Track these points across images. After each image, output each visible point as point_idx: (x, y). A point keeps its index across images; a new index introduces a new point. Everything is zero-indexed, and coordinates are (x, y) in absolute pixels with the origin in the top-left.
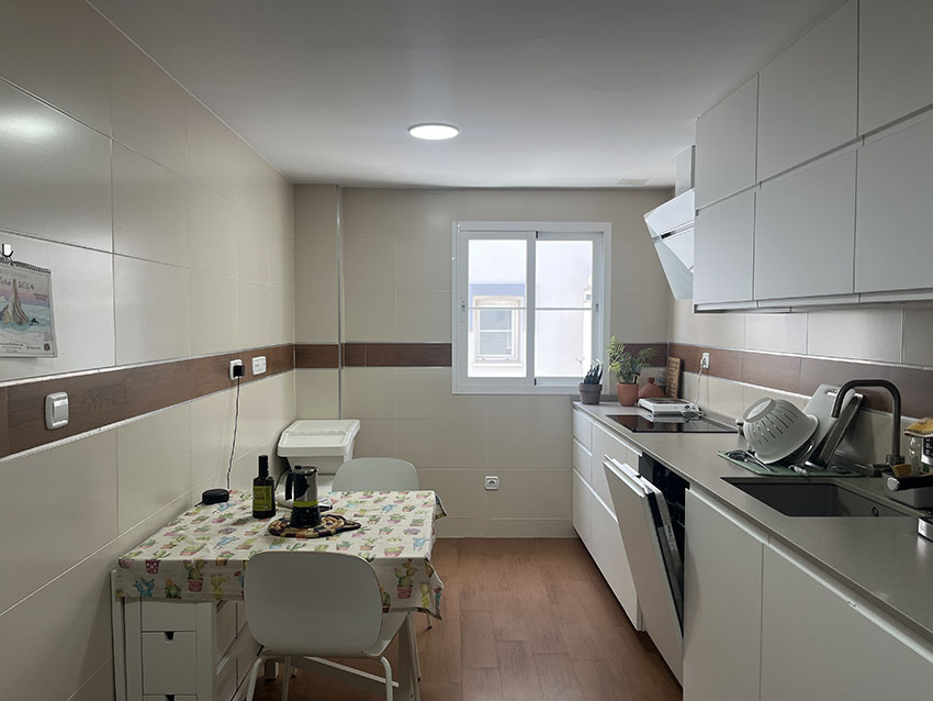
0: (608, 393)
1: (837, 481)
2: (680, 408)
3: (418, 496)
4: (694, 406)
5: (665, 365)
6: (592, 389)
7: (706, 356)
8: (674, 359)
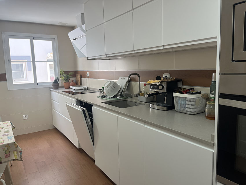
0: (61, 86)
1: (127, 99)
2: (82, 88)
3: (4, 124)
4: (86, 87)
5: (76, 77)
6: (56, 85)
7: (88, 73)
8: (78, 75)
